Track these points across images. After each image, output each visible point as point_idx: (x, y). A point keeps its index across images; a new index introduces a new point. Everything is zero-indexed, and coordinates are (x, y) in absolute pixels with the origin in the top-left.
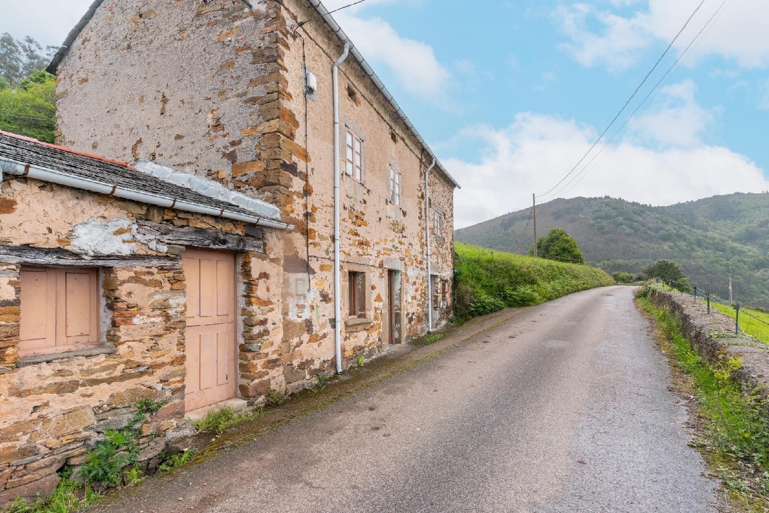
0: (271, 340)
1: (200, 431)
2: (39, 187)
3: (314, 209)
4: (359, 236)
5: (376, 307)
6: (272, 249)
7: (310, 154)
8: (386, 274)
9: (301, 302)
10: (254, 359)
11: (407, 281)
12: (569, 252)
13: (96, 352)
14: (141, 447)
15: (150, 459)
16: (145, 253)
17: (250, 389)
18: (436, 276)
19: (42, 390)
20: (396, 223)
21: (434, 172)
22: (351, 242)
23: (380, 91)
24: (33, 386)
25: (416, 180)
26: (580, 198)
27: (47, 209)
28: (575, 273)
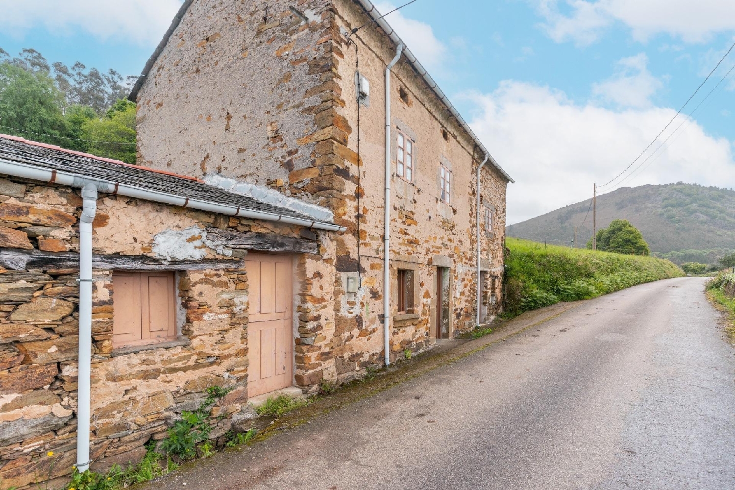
0: (323, 334)
1: (261, 414)
2: (127, 203)
3: (365, 211)
4: (408, 234)
5: (425, 303)
6: (326, 251)
7: (362, 158)
8: (435, 272)
9: (352, 299)
10: (308, 351)
11: (456, 277)
12: (633, 243)
13: (174, 344)
14: (212, 427)
15: (218, 437)
16: (213, 257)
17: (305, 379)
18: (486, 272)
19: (132, 376)
20: (446, 220)
21: (487, 168)
22: (400, 241)
23: (432, 89)
24: (124, 374)
25: (468, 176)
26: (648, 186)
27: (133, 222)
28: (638, 265)
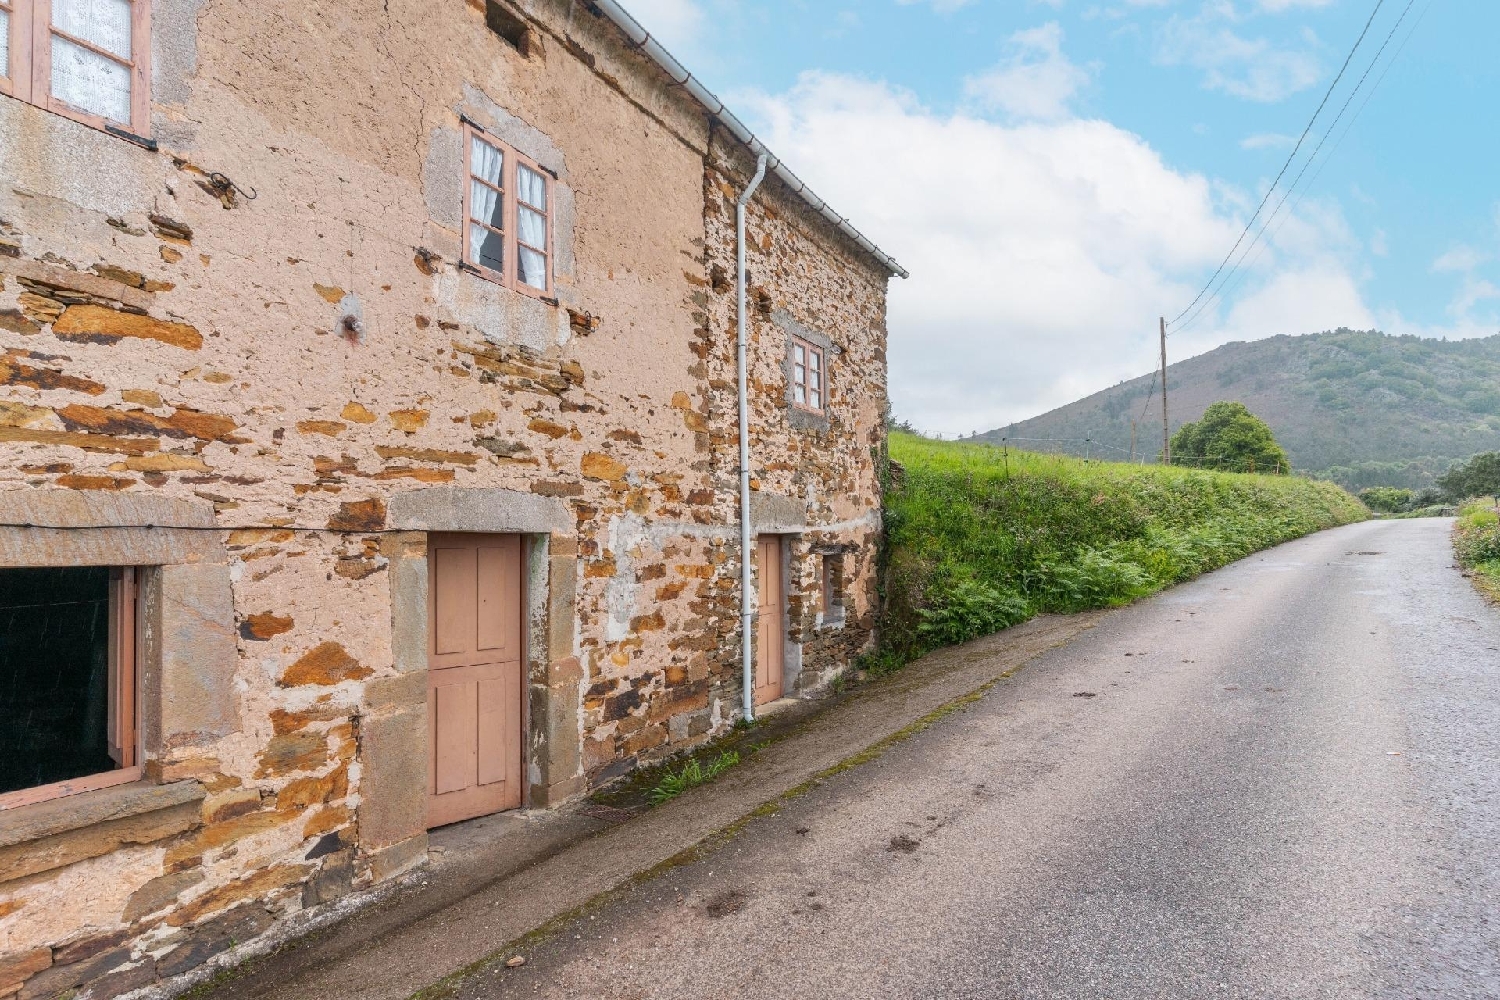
12: (1253, 451)
26: (1280, 338)
28: (1266, 497)
